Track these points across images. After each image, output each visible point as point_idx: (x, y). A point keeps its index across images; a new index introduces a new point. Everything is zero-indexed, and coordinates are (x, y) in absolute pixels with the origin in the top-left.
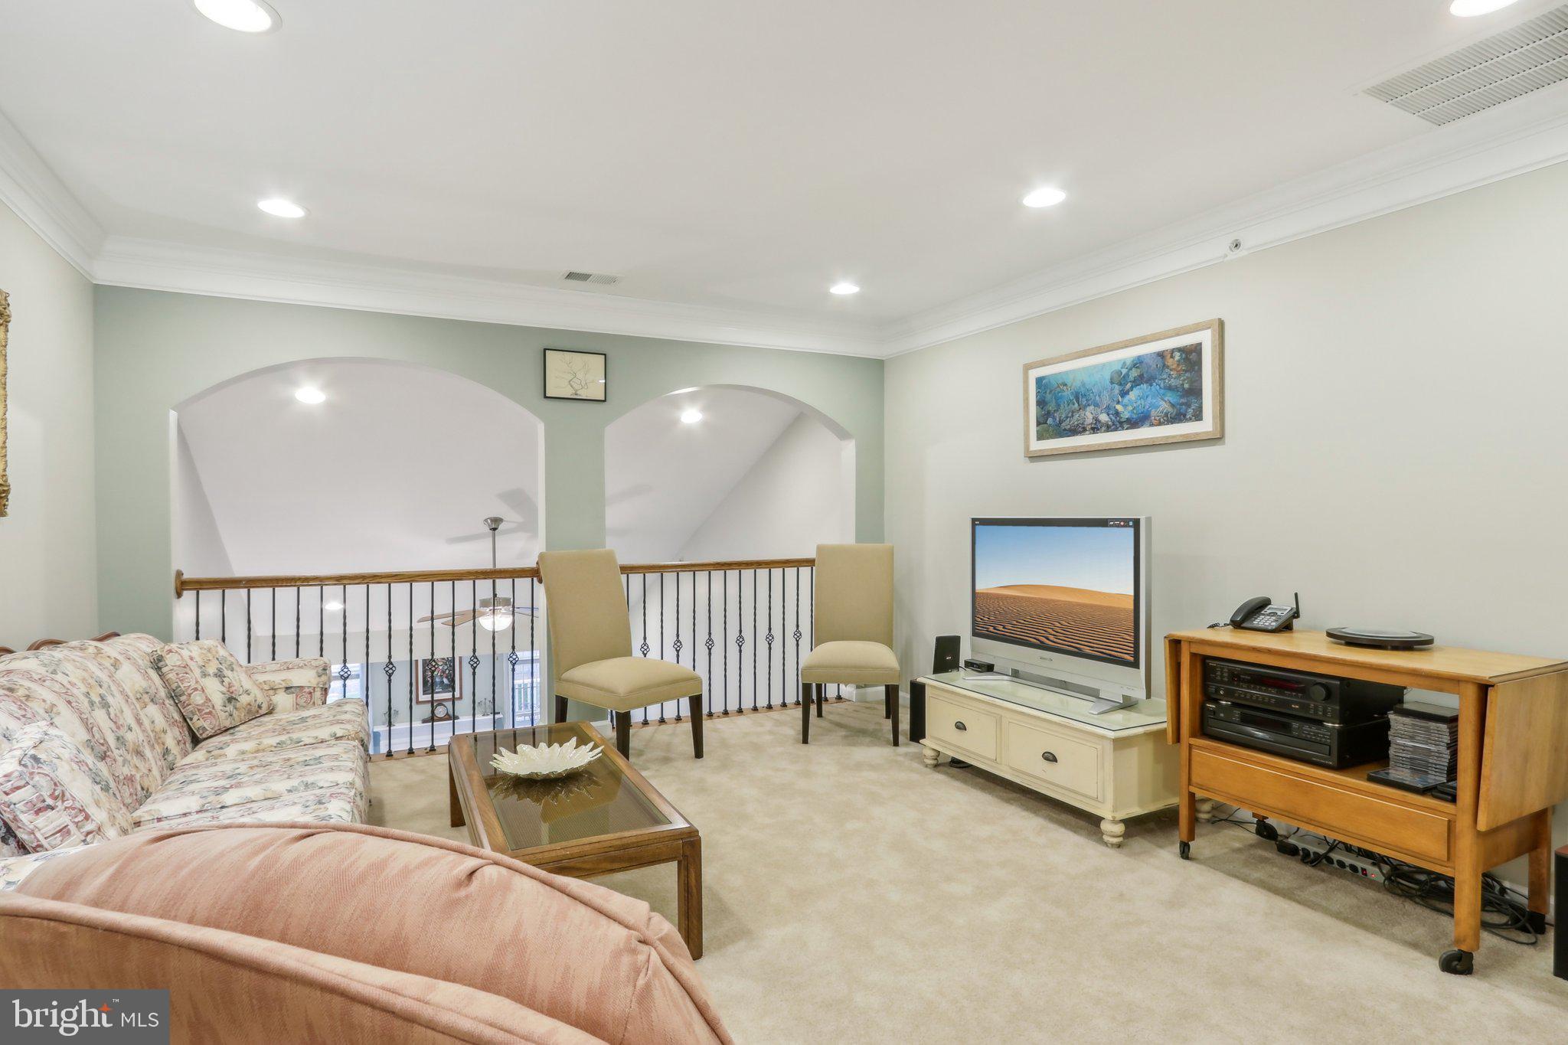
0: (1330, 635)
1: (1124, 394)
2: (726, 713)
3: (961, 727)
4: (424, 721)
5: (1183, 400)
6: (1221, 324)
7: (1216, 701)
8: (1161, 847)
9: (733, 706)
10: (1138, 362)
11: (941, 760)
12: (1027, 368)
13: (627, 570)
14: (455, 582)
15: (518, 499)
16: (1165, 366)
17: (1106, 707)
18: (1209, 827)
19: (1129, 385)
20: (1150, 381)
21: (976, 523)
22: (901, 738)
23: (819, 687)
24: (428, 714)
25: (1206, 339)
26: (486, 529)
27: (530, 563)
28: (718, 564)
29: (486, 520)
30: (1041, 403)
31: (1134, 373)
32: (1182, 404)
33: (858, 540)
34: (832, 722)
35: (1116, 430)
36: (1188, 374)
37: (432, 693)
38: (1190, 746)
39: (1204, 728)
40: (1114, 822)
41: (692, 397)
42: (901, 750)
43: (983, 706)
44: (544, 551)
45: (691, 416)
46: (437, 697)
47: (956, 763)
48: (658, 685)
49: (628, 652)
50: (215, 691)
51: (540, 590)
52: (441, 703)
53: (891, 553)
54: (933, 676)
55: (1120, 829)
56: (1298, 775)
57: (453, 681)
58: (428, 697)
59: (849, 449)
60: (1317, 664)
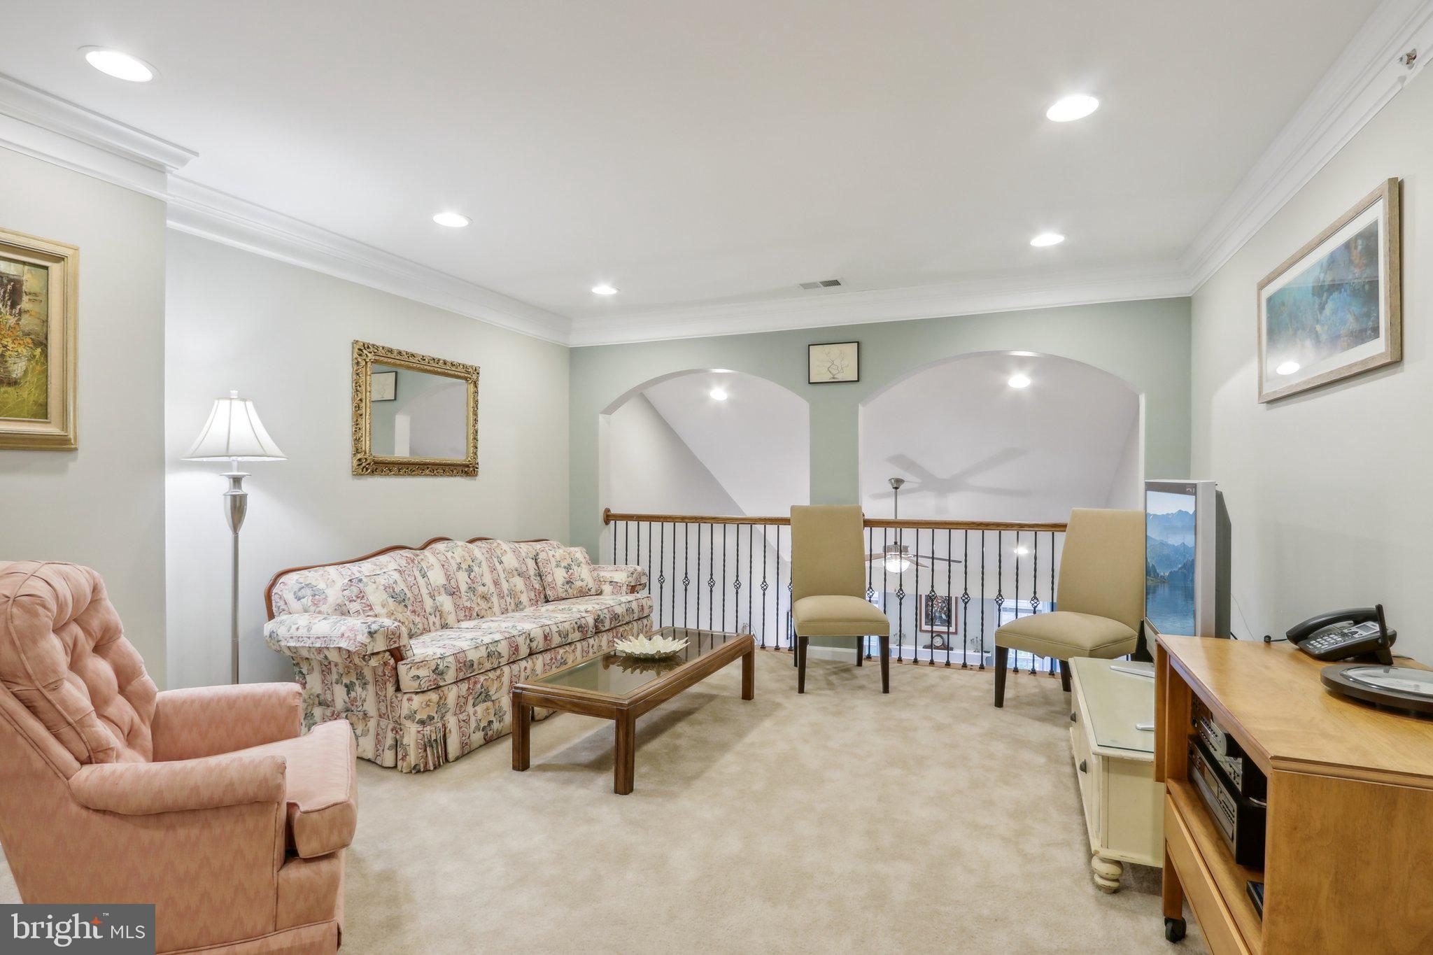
1: (1324, 306)
4: (925, 647)
5: (1365, 309)
10: (1331, 262)
12: (1262, 286)
16: (1350, 262)
20: (1340, 284)
24: (929, 642)
25: (1379, 211)
26: (890, 488)
29: (890, 479)
30: (1270, 331)
31: (1328, 278)
32: (1364, 316)
36: (1368, 270)
37: (932, 626)
39: (1190, 771)
46: (936, 628)
50: (560, 576)
52: (939, 634)
57: (949, 616)
58: (929, 628)
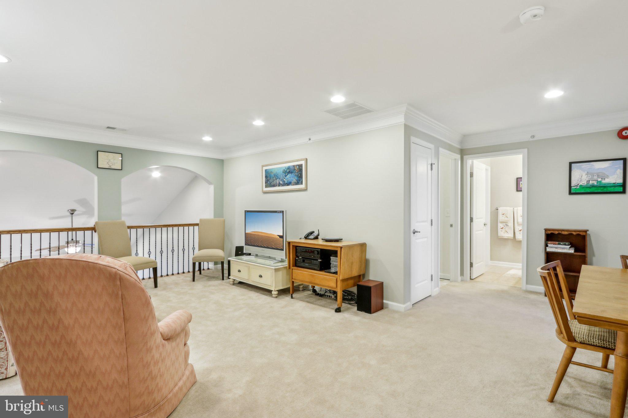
0: (322, 239)
1: (286, 176)
2: (167, 275)
3: (239, 271)
5: (299, 179)
6: (307, 159)
7: (298, 257)
8: (287, 297)
9: (170, 273)
10: (289, 168)
11: (235, 282)
12: (263, 166)
13: (130, 227)
14: (60, 232)
15: (84, 202)
16: (295, 169)
17: (276, 261)
18: (302, 292)
19: (287, 174)
20: (292, 173)
21: (246, 212)
22: (225, 278)
23: (200, 264)
25: (303, 163)
26: (69, 214)
27: (91, 225)
28: (165, 225)
29: (68, 210)
30: (266, 177)
31: (288, 171)
32: (298, 180)
33: (215, 216)
34: (204, 275)
35: (284, 186)
36: (300, 172)
38: (292, 269)
39: (296, 265)
40: (275, 291)
41: (157, 169)
42: (224, 281)
43: (244, 264)
44: (97, 221)
45: (156, 174)
47: (241, 283)
48: (141, 264)
49: (130, 254)
51: (96, 235)
53: (224, 221)
54: (235, 257)
55: (277, 293)
56: (312, 273)
59: (212, 188)
60: (316, 246)
